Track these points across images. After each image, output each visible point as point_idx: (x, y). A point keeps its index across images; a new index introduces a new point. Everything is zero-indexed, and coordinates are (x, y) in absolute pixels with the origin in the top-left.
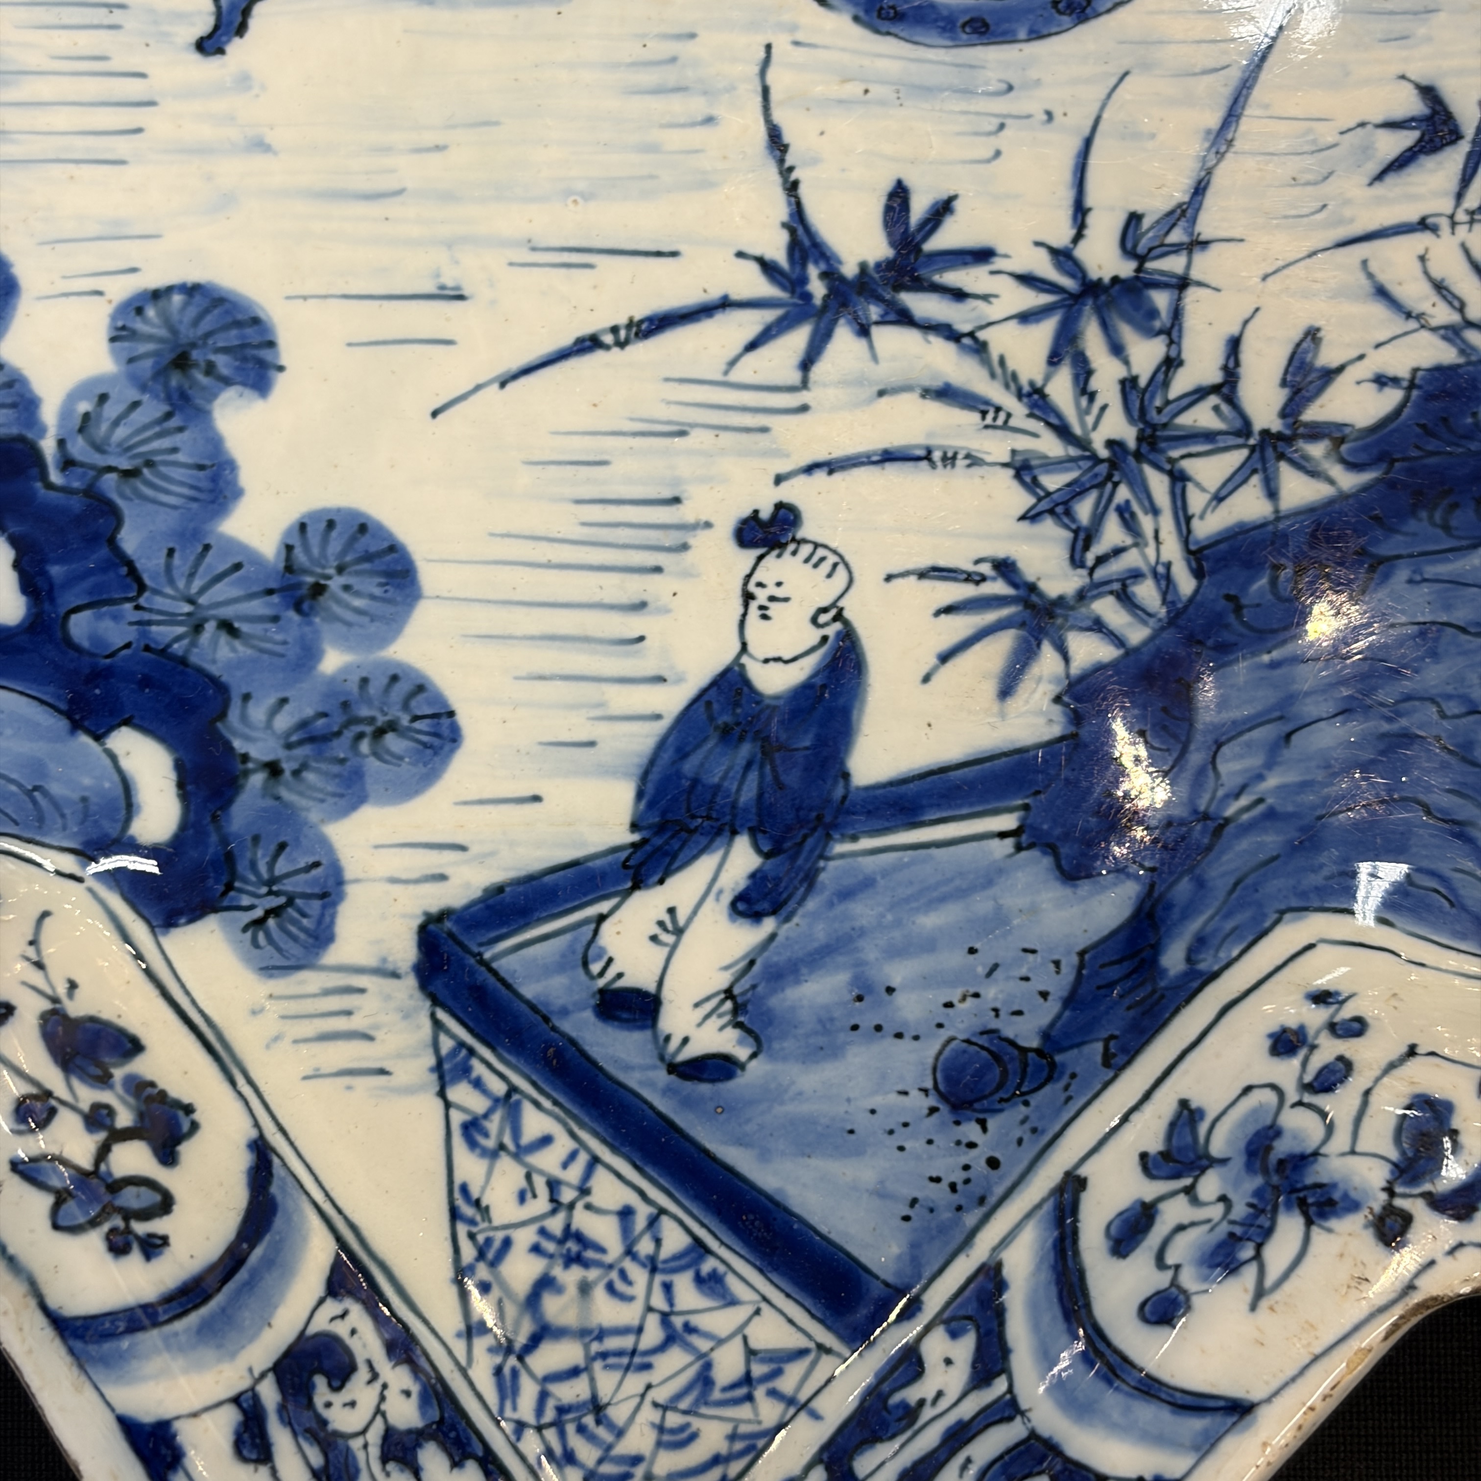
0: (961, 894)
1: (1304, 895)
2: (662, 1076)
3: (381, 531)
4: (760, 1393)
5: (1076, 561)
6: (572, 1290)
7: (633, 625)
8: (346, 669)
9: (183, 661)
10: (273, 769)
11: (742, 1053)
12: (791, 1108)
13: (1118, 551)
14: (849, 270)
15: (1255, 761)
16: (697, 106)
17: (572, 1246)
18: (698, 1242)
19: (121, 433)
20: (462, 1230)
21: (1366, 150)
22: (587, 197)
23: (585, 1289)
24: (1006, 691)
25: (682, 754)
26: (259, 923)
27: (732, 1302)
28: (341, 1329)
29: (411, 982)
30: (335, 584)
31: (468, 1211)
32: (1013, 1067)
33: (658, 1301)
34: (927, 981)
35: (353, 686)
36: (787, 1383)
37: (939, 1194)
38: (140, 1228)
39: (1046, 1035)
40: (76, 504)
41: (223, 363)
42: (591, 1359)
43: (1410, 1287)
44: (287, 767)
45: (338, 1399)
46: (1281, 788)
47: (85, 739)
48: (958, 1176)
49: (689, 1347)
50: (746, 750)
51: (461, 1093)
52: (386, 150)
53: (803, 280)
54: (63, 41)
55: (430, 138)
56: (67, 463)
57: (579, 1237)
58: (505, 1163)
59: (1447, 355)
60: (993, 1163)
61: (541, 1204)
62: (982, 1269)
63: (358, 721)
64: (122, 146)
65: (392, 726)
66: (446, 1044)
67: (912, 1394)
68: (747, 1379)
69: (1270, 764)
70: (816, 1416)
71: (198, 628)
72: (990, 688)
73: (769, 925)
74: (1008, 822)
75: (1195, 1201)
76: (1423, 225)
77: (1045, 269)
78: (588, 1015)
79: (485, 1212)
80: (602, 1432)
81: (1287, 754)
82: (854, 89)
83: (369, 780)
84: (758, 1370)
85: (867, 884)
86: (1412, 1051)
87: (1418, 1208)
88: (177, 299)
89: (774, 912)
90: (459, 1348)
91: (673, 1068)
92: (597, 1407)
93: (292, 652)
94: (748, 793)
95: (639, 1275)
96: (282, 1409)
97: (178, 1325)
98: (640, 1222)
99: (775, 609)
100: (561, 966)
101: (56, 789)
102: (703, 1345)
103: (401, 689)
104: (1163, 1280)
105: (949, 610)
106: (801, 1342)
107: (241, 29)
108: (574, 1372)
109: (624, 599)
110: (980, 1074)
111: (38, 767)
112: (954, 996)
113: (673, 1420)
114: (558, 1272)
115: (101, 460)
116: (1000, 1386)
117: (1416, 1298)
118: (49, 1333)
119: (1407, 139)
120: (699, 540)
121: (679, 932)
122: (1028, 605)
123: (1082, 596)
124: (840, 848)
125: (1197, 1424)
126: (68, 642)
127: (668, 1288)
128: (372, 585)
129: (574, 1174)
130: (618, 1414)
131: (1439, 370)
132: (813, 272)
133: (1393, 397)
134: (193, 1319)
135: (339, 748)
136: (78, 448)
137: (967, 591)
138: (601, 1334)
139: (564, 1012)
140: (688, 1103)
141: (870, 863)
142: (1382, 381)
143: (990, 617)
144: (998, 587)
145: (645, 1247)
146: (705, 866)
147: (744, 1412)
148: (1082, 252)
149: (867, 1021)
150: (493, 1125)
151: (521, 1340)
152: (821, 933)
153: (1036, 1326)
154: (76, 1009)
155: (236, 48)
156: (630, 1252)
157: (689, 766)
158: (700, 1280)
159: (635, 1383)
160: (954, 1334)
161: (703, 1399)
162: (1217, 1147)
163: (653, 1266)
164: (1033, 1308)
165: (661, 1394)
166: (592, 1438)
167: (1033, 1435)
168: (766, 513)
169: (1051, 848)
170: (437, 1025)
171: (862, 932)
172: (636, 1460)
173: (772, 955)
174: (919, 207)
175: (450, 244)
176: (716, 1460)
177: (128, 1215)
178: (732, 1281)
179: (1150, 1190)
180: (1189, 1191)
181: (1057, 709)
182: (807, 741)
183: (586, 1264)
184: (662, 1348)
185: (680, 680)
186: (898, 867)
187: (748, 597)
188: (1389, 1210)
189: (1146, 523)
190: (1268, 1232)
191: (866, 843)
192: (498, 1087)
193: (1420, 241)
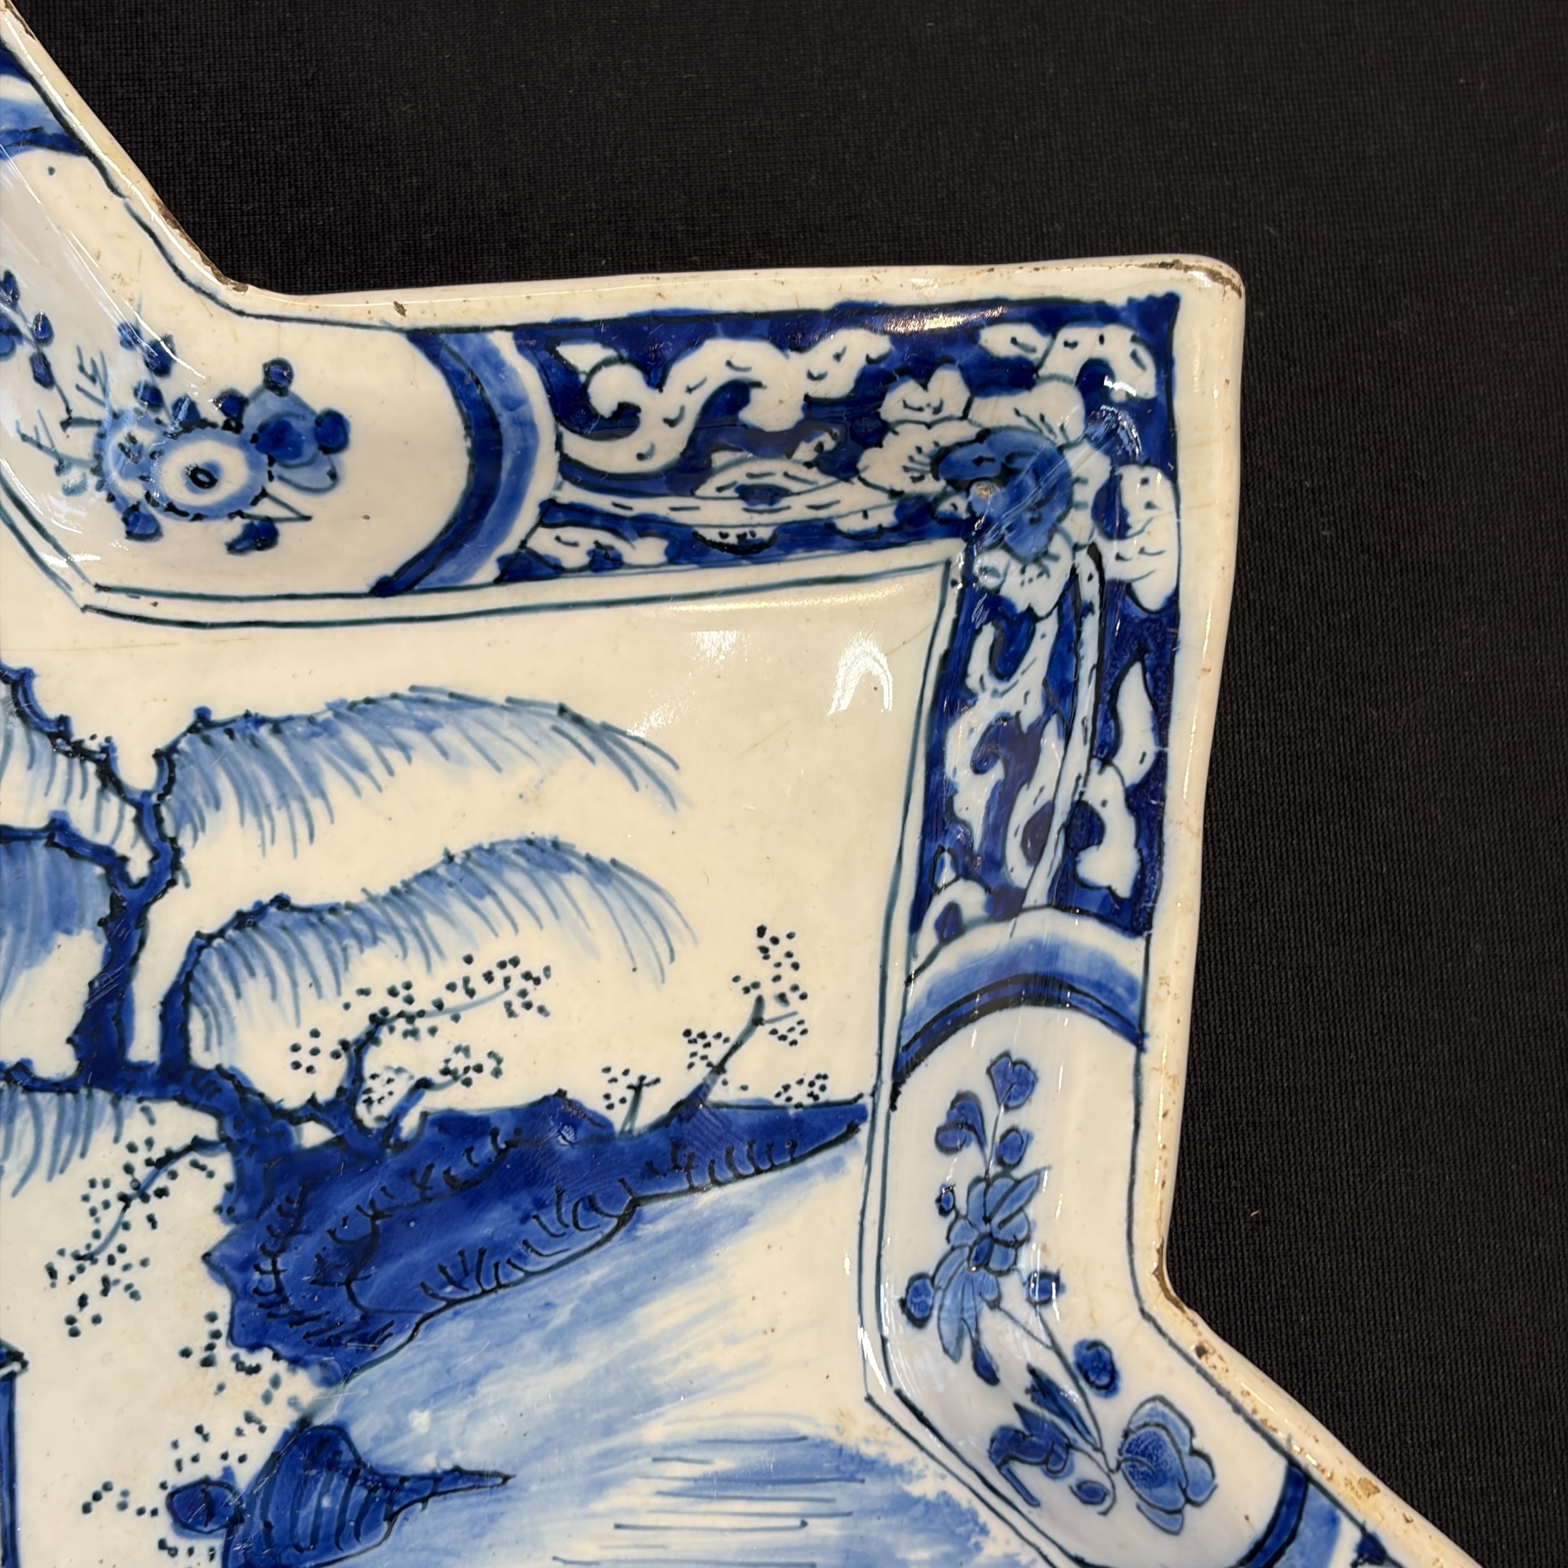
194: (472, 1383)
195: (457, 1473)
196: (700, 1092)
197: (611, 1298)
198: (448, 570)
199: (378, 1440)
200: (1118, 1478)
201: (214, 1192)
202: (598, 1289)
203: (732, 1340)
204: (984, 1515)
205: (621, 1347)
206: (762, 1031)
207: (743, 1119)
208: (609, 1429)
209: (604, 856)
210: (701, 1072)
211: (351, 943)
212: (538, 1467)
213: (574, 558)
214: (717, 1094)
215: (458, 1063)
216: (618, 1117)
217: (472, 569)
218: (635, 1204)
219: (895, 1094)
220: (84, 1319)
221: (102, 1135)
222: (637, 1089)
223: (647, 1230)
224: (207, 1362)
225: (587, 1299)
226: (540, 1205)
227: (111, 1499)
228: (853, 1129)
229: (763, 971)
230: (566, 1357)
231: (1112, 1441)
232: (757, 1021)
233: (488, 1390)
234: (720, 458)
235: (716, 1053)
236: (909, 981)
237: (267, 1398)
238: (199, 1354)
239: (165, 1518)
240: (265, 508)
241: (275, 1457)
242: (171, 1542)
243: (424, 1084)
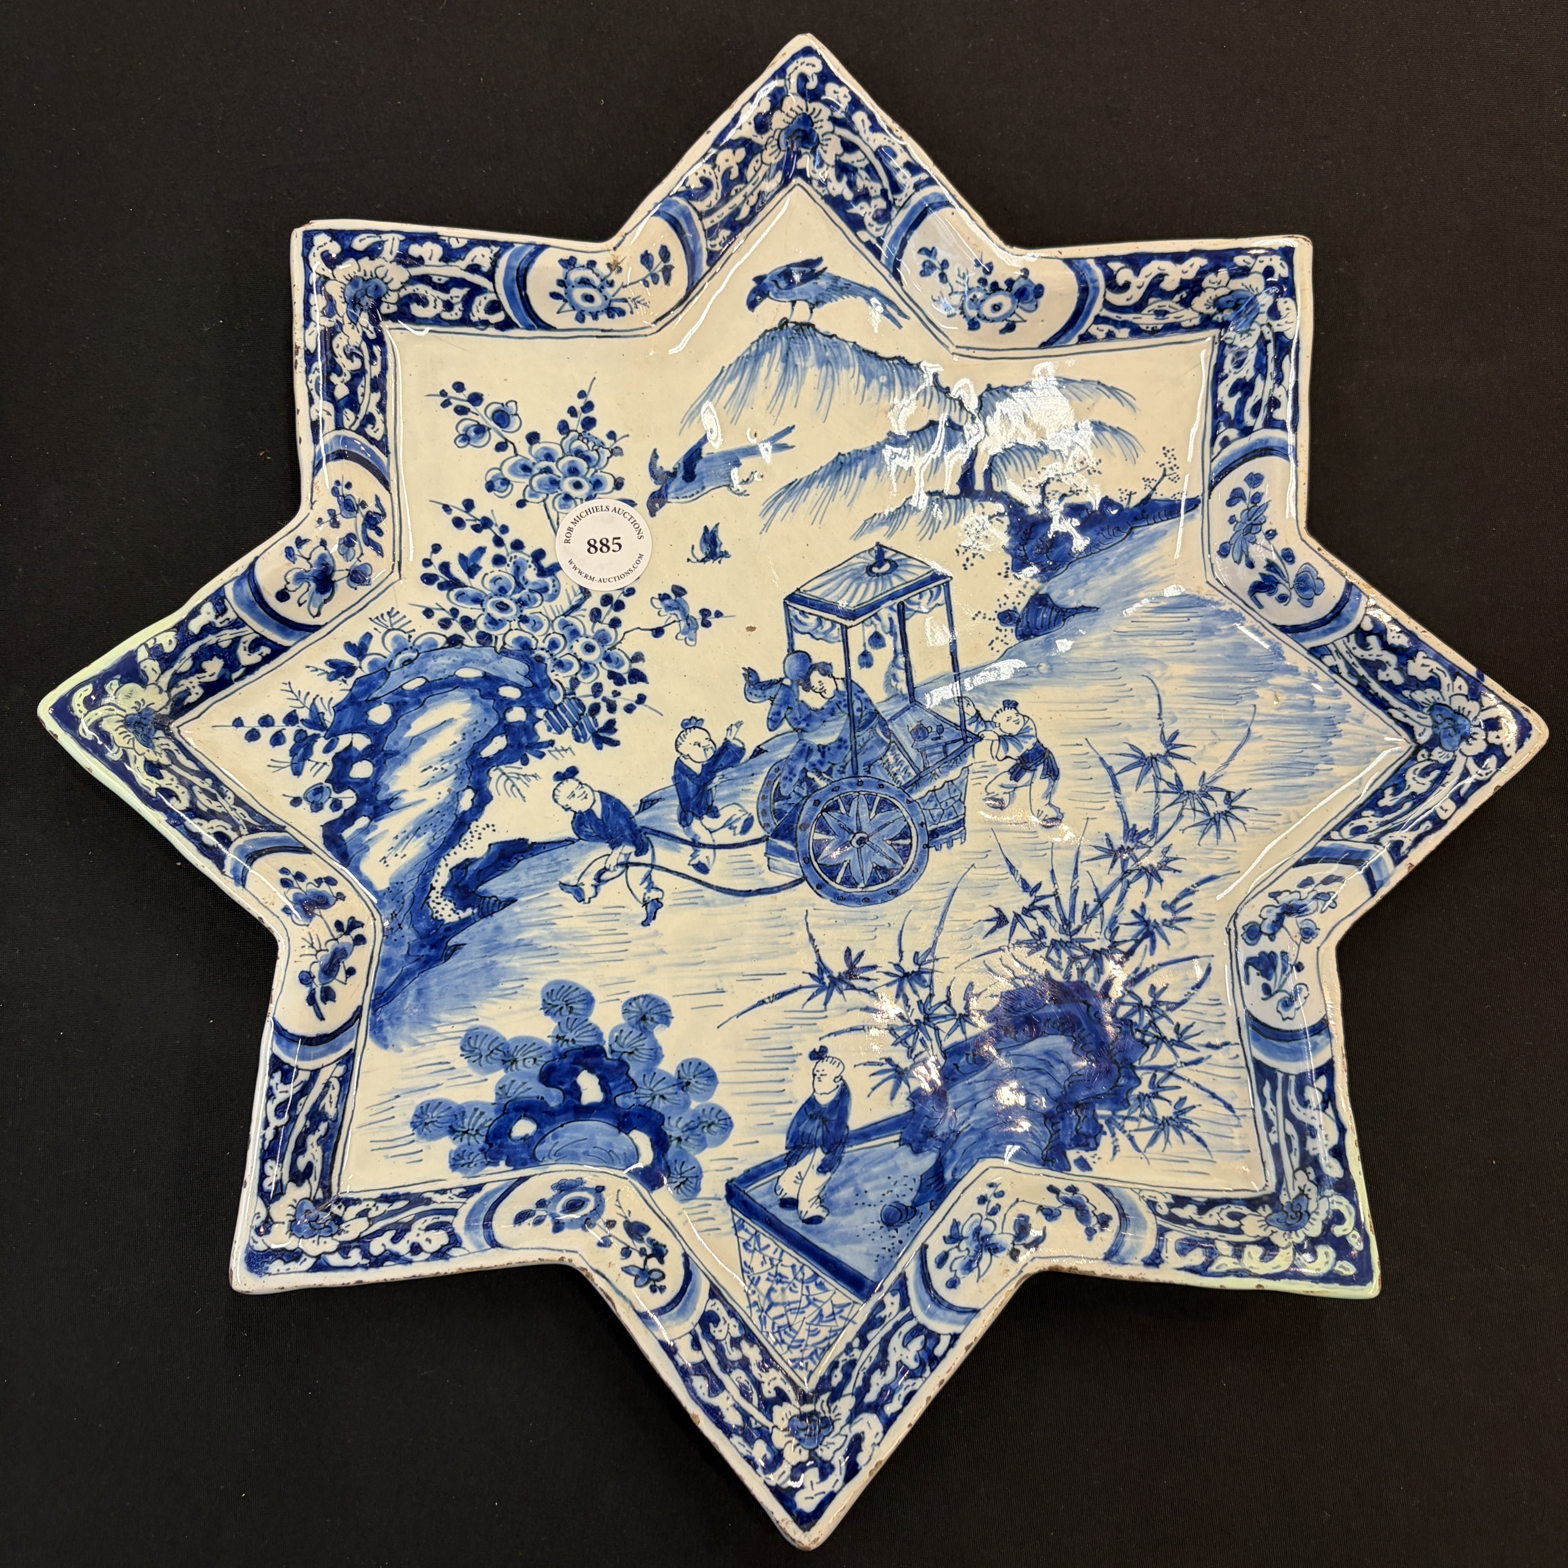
0: (884, 1161)
1: (984, 1153)
2: (801, 1224)
3: (705, 1064)
4: (837, 1317)
5: (910, 1057)
6: (779, 1291)
7: (781, 1086)
8: (698, 1107)
9: (650, 1108)
10: (679, 1139)
11: (824, 1215)
12: (840, 1230)
13: (921, 1053)
14: (836, 975)
15: (967, 1113)
16: (788, 930)
17: (778, 1277)
18: (815, 1273)
19: (627, 1041)
20: (745, 1275)
21: (982, 928)
22: (758, 959)
23: (783, 1290)
24: (892, 1098)
25: (799, 1125)
26: (679, 1186)
27: (827, 1290)
28: (714, 1309)
29: (725, 1201)
30: (693, 1081)
31: (747, 1269)
32: (904, 1212)
33: (805, 1292)
34: (876, 1188)
35: (700, 1112)
36: (845, 1313)
37: (885, 1253)
38: (658, 1284)
39: (913, 1202)
40: (616, 1063)
41: (656, 1017)
42: (786, 1311)
43: (1021, 1271)
44: (683, 1138)
45: (717, 1330)
46: (975, 1121)
47: (623, 1134)
48: (891, 1247)
49: (815, 1305)
50: (817, 1122)
51: (742, 1233)
52: (699, 950)
53: (823, 979)
54: (603, 926)
55: (711, 945)
56: (612, 1052)
57: (780, 1275)
58: (756, 1253)
59: (1012, 987)
60: (901, 1242)
61: (768, 1266)
62: (900, 1275)
63: (702, 1122)
64: (621, 955)
65: (713, 1123)
66: (736, 1219)
67: (882, 1314)
68: (833, 1314)
69: (971, 1114)
70: (854, 1323)
71: (654, 1098)
72: (888, 1097)
73: (829, 1174)
74: (897, 1137)
75: (960, 1250)
76: (1000, 949)
77: (893, 970)
78: (777, 1207)
79: (752, 1269)
80: (792, 1333)
81: (975, 1110)
82: (833, 921)
83: (708, 1141)
84: (836, 1310)
85: (857, 1160)
86: (1017, 1201)
87: (1021, 1248)
88: (641, 999)
89: (830, 1170)
90: (748, 1311)
91: (803, 1221)
92: (789, 1326)
93: (682, 1103)
94: (819, 1135)
95: (798, 1285)
96: (703, 1333)
97: (672, 1312)
98: (798, 1269)
99: (822, 1078)
100: (768, 1192)
101: (616, 1150)
102: (819, 1304)
103: (715, 1112)
104: (952, 1275)
105: (873, 1074)
106: (848, 1301)
107: (654, 918)
108: (782, 1316)
109: (778, 1078)
110: (895, 1215)
111: (610, 1144)
112: (885, 1192)
113: (812, 1328)
114: (775, 1286)
115: (622, 1050)
116: (908, 1310)
117: (1022, 1275)
118: (637, 1317)
119: (993, 924)
120: (798, 1059)
121: (802, 1179)
122: (896, 1071)
123: (912, 1067)
124: (847, 1149)
125: (965, 1316)
126: (616, 1105)
127: (807, 1288)
128: (704, 1081)
129: (777, 1256)
130: (796, 1327)
131: (1009, 992)
132: (825, 976)
133: (996, 1000)
134: (676, 1310)
135: (698, 1131)
136: (615, 1047)
137: (878, 1068)
138: (789, 1304)
139: (770, 1206)
140: (809, 1231)
141: (856, 1154)
142: (992, 996)
143: (886, 1075)
144: (888, 1066)
145: (800, 1276)
146: (808, 1158)
147: (833, 1323)
148: (902, 964)
149: (860, 1202)
150: (752, 1243)
151: (766, 1307)
152: (844, 1176)
153: (917, 1291)
154: (632, 1219)
155: (653, 923)
156: (795, 1278)
157: (801, 1128)
158: (816, 1284)
159: (800, 1317)
160: (893, 1295)
161: (821, 1321)
162: (965, 1234)
163: (803, 1282)
164: (915, 1284)
165: (809, 1320)
166: (789, 1335)
167: (918, 1324)
168: (817, 1050)
169: (910, 1145)
170: (733, 1213)
171: (856, 1175)
172: (802, 1341)
173: (831, 1184)
174: (854, 955)
175: (719, 976)
176: (826, 1339)
177: (655, 1281)
178: (826, 1284)
179: (947, 1247)
180: (958, 1247)
181: (908, 1103)
182: (835, 1118)
183: (783, 1283)
184: (807, 1306)
185: (796, 1102)
186: (866, 1154)
187: (814, 1075)
188: (1014, 1249)
189: (928, 1043)
190: (980, 1259)
191: (855, 1147)
192: (753, 1231)
193: (1000, 953)
194: (1086, 581)
195: (1083, 607)
196: (1149, 497)
197: (1126, 556)
198: (1063, 339)
199: (1059, 598)
200: (1293, 591)
201: (1005, 527)
202: (1122, 554)
203: (1164, 568)
204: (1244, 614)
205: (1130, 570)
206: (1166, 478)
207: (1163, 504)
208: (1128, 594)
209: (1115, 426)
210: (1149, 490)
211: (1039, 454)
212: (1107, 605)
213: (1101, 335)
214: (1154, 497)
215: (1074, 489)
216: (1124, 504)
217: (1069, 339)
218: (1132, 529)
219: (1210, 494)
220: (968, 565)
221: (970, 510)
222: (1130, 495)
223: (1135, 536)
224: (1006, 576)
225: (1119, 557)
226: (1103, 530)
227: (981, 616)
228: (1196, 506)
229: (1165, 460)
230: (1114, 574)
231: (1292, 578)
232: (1164, 475)
233: (1091, 583)
234: (1151, 300)
235: (1153, 484)
236: (1212, 461)
237: (1025, 587)
238: (1003, 574)
239: (997, 621)
240: (1014, 318)
241: (1029, 603)
242: (1000, 627)
243: (1064, 495)
